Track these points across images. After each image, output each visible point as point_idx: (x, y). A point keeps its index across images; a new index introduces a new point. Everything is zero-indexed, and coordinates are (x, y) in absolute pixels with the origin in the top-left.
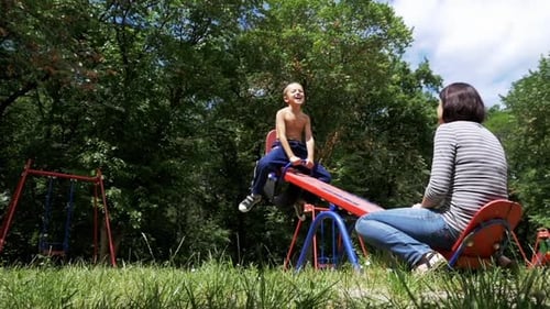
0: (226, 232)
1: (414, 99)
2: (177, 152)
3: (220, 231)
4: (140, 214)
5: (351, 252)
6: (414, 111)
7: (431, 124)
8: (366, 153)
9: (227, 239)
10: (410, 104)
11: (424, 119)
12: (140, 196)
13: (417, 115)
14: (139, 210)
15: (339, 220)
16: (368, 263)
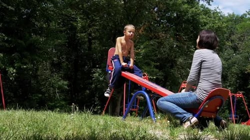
0: (66, 83)
1: (193, 9)
2: (40, 31)
3: (62, 81)
4: (15, 71)
5: (152, 111)
6: (192, 16)
7: (202, 26)
8: (160, 41)
9: (66, 87)
10: (190, 12)
11: (198, 22)
12: (15, 59)
13: (194, 19)
14: (14, 68)
15: (147, 95)
16: (159, 118)
